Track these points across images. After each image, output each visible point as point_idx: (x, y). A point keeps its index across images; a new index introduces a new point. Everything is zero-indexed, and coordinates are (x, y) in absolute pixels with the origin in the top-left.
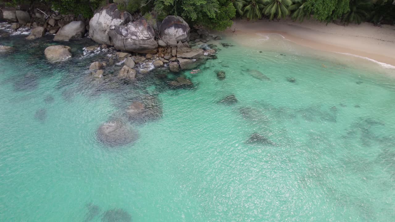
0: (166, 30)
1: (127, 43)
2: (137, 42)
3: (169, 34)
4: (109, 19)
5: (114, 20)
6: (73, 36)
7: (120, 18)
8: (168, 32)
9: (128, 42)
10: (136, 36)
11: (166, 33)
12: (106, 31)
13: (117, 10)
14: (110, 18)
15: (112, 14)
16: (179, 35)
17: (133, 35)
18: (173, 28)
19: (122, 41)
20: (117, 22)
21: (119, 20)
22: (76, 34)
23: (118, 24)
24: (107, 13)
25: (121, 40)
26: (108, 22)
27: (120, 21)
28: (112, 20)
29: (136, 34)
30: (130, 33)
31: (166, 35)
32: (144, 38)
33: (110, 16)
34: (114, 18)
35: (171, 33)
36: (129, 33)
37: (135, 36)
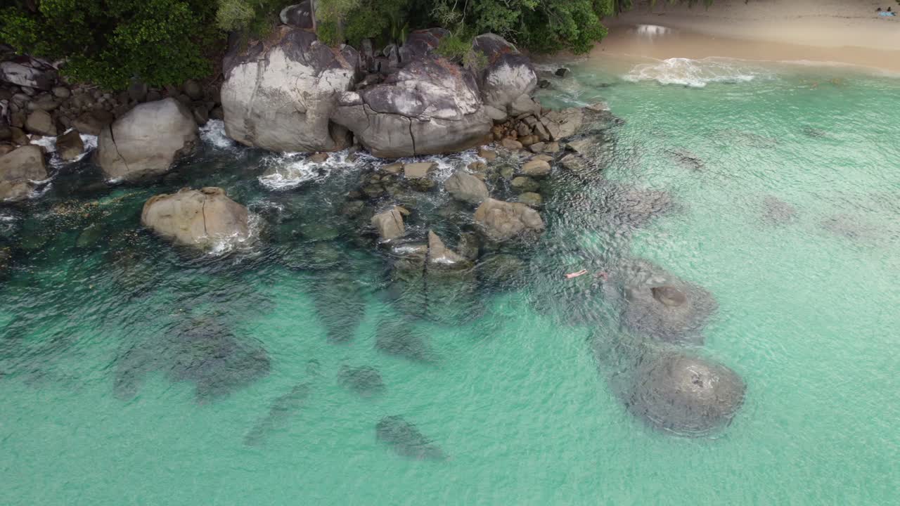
0: (491, 76)
1: (425, 133)
2: (459, 125)
3: (500, 86)
4: (303, 75)
5: (326, 73)
6: (177, 151)
7: (339, 66)
8: (498, 81)
9: (431, 129)
10: (454, 107)
11: (493, 85)
12: (306, 111)
13: (316, 45)
14: (308, 71)
15: (307, 59)
16: (527, 83)
17: (443, 108)
18: (507, 67)
19: (407, 130)
20: (337, 79)
21: (339, 72)
22: (186, 142)
23: (341, 84)
24: (290, 55)
25: (403, 127)
26: (302, 86)
27: (345, 75)
28: (316, 75)
29: (451, 103)
30: (431, 103)
31: (495, 88)
32: (470, 110)
33: (306, 65)
34: (321, 70)
35: (506, 83)
36: (427, 103)
37: (450, 110)
